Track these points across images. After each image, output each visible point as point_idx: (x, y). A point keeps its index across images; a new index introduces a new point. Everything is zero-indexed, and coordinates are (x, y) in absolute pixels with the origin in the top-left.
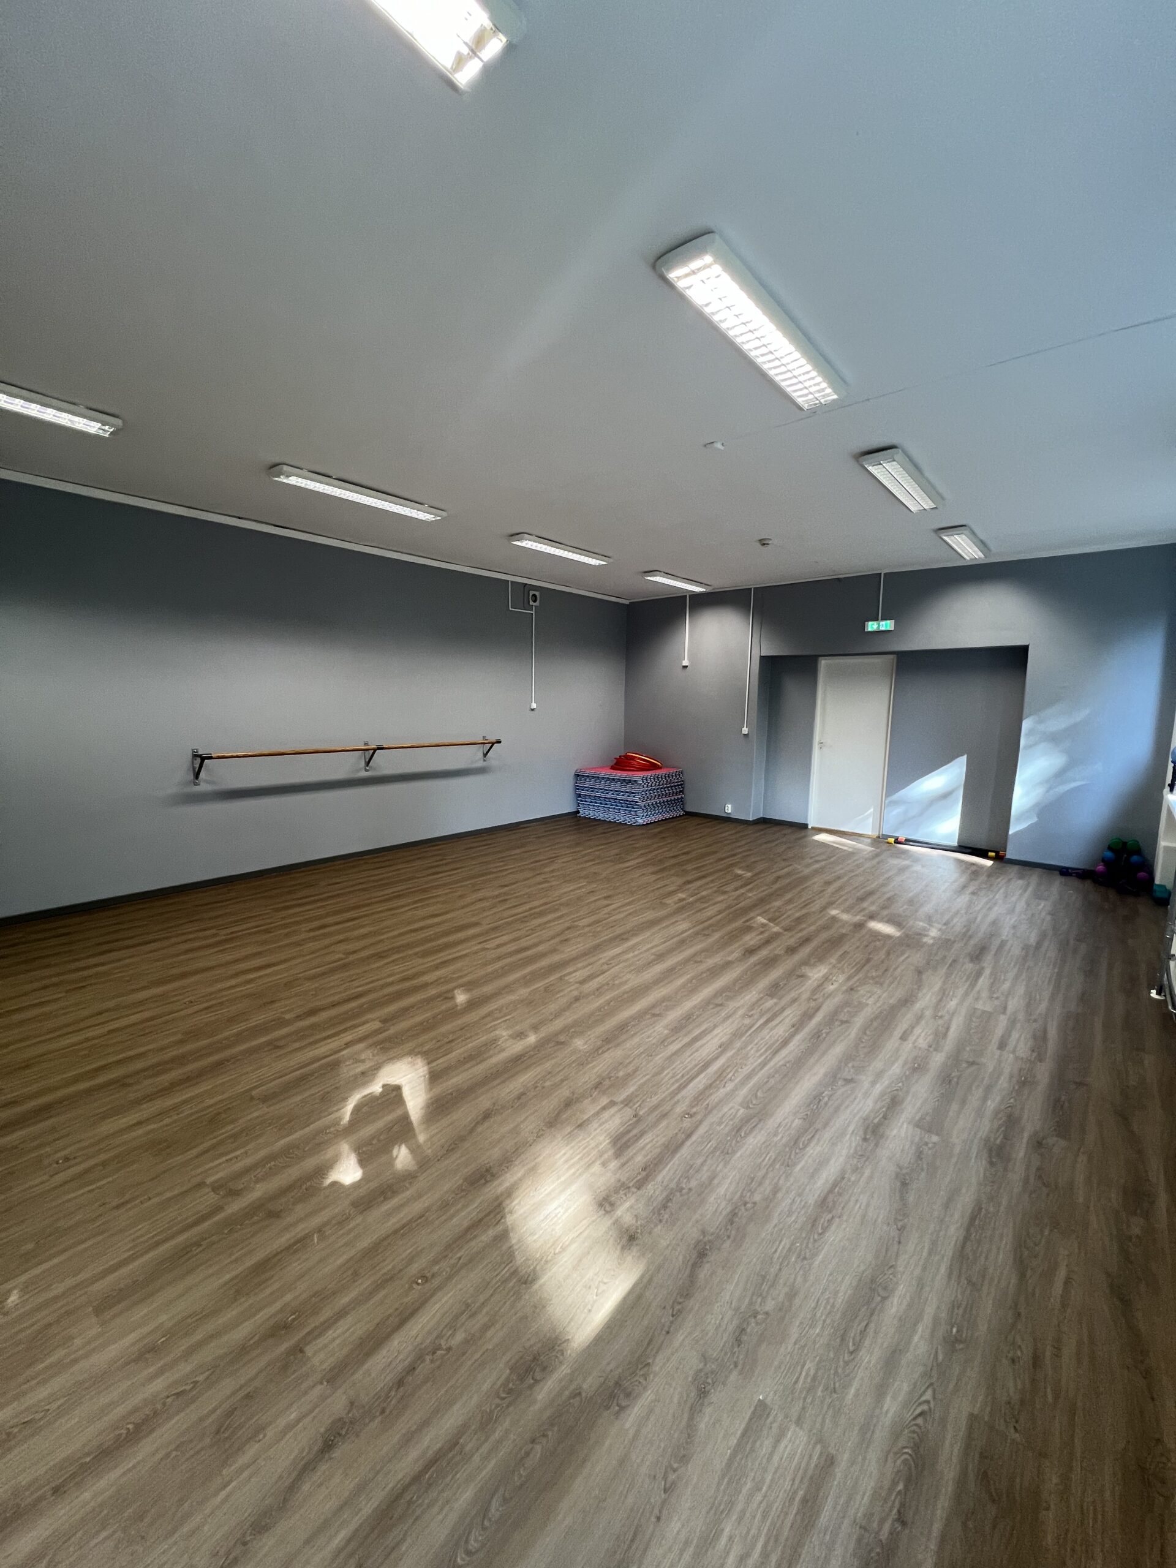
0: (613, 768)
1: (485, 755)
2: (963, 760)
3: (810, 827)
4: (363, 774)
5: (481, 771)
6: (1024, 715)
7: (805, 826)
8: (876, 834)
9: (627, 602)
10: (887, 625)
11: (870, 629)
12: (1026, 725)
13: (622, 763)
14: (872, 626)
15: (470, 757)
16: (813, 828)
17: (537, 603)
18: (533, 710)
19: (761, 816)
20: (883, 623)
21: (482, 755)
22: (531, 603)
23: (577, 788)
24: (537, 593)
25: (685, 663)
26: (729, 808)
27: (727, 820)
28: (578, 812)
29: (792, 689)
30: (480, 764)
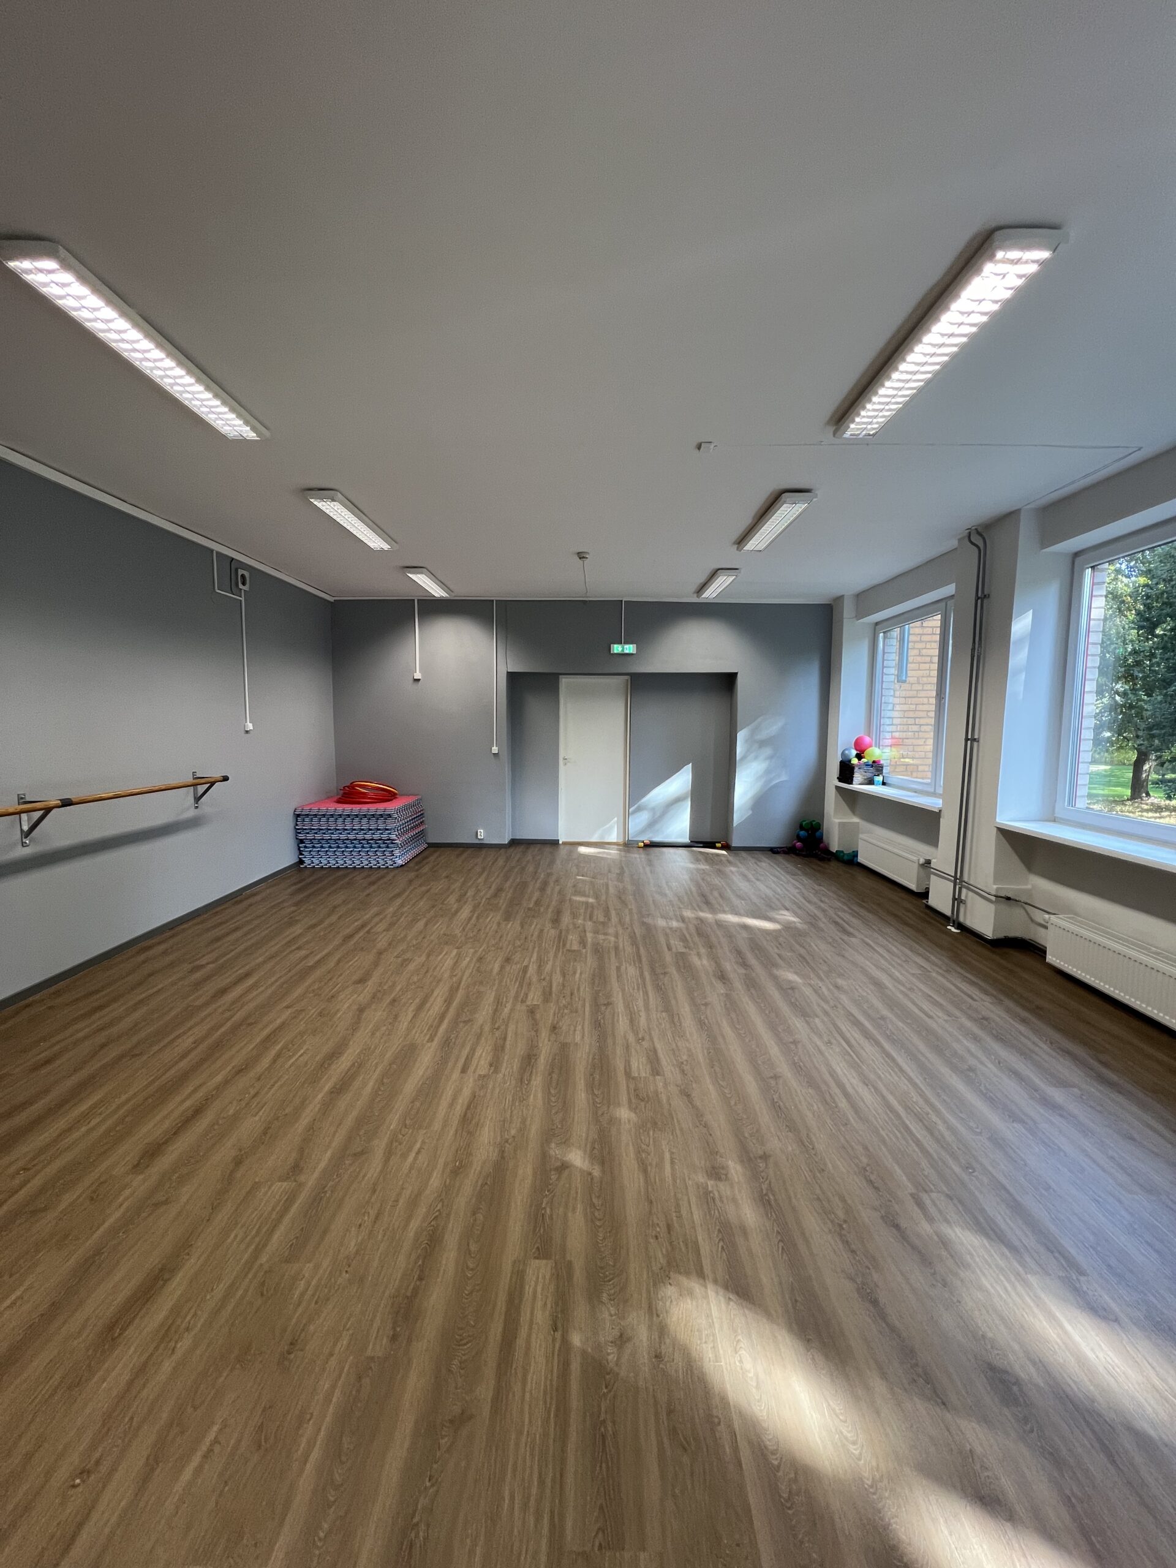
0: (339, 801)
1: (198, 799)
2: (689, 767)
3: (560, 842)
4: (20, 852)
5: (193, 823)
6: (738, 729)
7: (555, 843)
8: (621, 840)
9: (331, 599)
10: (630, 649)
11: (616, 652)
12: (741, 736)
13: (349, 795)
14: (617, 649)
15: (179, 805)
16: (564, 843)
17: (246, 588)
18: (247, 732)
19: (511, 838)
20: (627, 646)
21: (192, 800)
22: (241, 586)
23: (297, 831)
24: (247, 574)
25: (417, 676)
26: (481, 834)
27: (481, 847)
28: (301, 862)
29: (534, 706)
30: (191, 813)
